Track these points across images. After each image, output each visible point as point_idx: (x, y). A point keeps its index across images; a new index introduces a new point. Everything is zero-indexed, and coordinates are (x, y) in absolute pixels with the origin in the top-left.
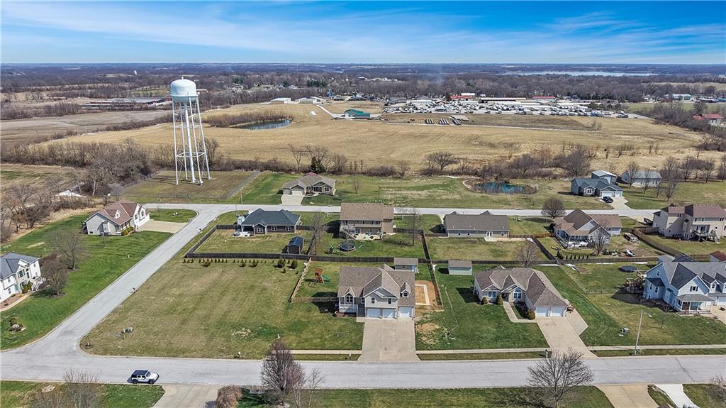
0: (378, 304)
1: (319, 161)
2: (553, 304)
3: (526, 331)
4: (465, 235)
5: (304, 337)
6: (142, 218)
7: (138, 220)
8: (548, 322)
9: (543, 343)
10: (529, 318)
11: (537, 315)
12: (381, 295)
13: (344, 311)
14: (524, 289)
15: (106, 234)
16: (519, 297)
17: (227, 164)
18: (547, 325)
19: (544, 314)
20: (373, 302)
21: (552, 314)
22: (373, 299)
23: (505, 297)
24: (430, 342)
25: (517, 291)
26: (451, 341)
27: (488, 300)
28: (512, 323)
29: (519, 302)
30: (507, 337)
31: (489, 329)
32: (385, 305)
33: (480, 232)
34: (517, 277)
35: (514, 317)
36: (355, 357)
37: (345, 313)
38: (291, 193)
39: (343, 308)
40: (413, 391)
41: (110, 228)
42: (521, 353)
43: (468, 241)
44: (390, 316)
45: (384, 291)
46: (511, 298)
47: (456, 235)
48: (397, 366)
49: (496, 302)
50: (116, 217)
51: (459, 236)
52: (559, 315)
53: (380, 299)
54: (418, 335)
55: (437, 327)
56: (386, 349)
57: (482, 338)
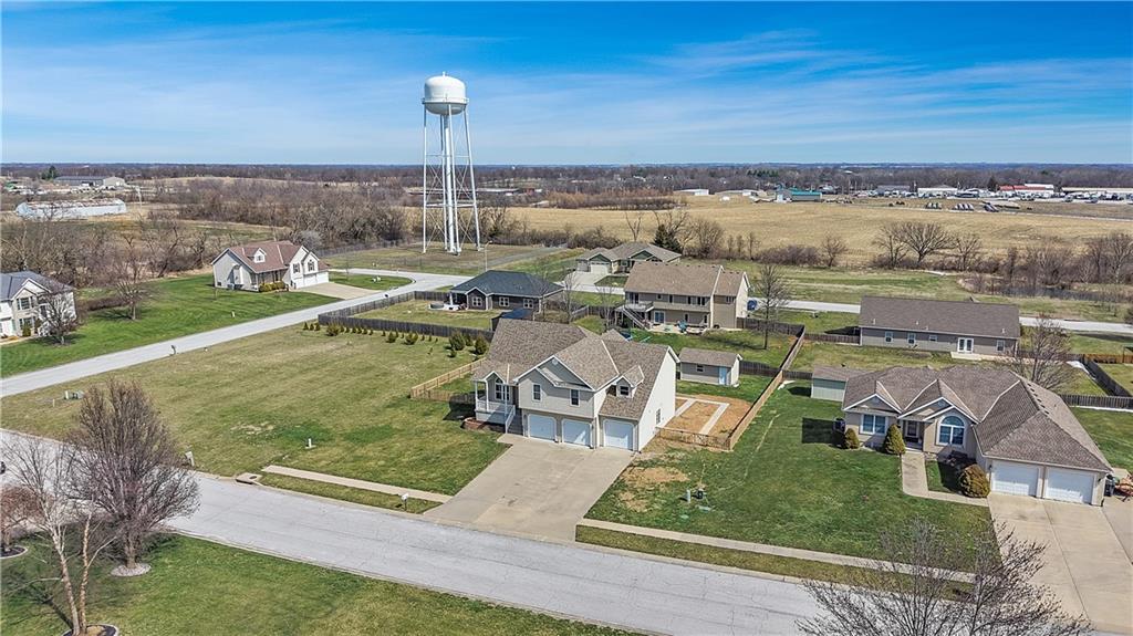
0: (550, 403)
1: (672, 234)
2: (1056, 458)
3: (939, 521)
4: (902, 343)
5: (360, 452)
6: (307, 272)
7: (300, 274)
8: (1028, 510)
10: (964, 492)
11: (997, 486)
12: (554, 379)
13: (485, 418)
14: (972, 415)
15: (238, 288)
16: (958, 440)
18: (1023, 517)
19: (1022, 489)
20: (537, 397)
21: (1050, 493)
22: (537, 388)
23: (914, 438)
24: (636, 506)
25: (950, 420)
26: (694, 512)
27: (860, 438)
28: (902, 495)
29: (954, 454)
31: (825, 500)
32: (562, 405)
33: (942, 337)
34: (962, 388)
35: (917, 485)
36: (420, 507)
37: (486, 423)
38: (588, 270)
40: (479, 607)
41: (243, 277)
43: (911, 355)
44: (578, 441)
45: (560, 369)
46: (933, 443)
47: (880, 341)
48: (503, 542)
49: (884, 448)
50: (256, 261)
51: (888, 345)
52: (1075, 497)
53: (555, 391)
54: (619, 485)
55: (683, 478)
56: (511, 502)
57: (790, 518)
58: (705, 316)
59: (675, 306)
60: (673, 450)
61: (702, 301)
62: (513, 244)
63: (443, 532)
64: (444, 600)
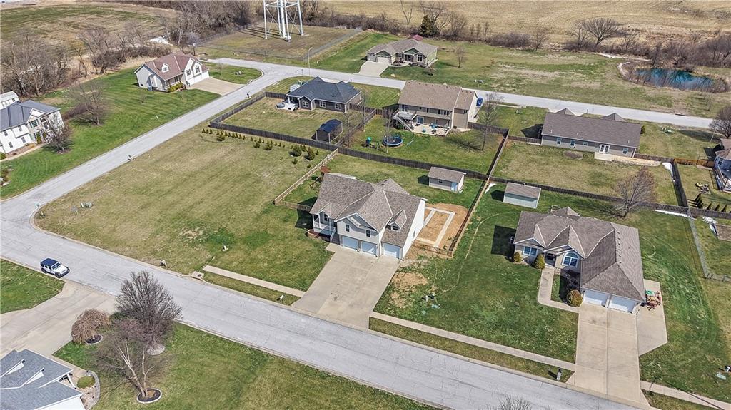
0: (353, 234)
1: (433, 22)
2: (617, 291)
3: (551, 323)
4: (567, 145)
5: (253, 255)
6: (196, 74)
7: (191, 76)
8: (598, 316)
9: (568, 353)
10: (568, 303)
11: (586, 300)
12: (357, 223)
13: (319, 231)
14: (584, 255)
15: (154, 89)
16: (573, 264)
17: (331, 18)
18: (594, 322)
19: (599, 303)
20: (348, 230)
21: (612, 305)
22: (347, 226)
23: (551, 258)
24: (400, 304)
25: (571, 254)
26: (429, 309)
28: (536, 304)
29: (569, 272)
30: (516, 326)
31: (497, 304)
32: (363, 236)
33: (591, 144)
34: (582, 232)
35: (546, 296)
36: (290, 300)
38: (375, 61)
39: (318, 227)
40: (324, 376)
41: (157, 83)
42: (519, 359)
43: (567, 155)
44: (370, 251)
45: (359, 219)
46: (560, 263)
47: (553, 143)
48: (333, 328)
49: (533, 263)
50: (163, 71)
51: (558, 146)
52: (625, 309)
53: (355, 228)
54: (391, 288)
55: (425, 282)
56: (336, 298)
57: (477, 316)
58: (448, 121)
59: (430, 115)
60: (421, 257)
61: (447, 113)
62: (325, 25)
63: (303, 320)
64: (307, 370)
